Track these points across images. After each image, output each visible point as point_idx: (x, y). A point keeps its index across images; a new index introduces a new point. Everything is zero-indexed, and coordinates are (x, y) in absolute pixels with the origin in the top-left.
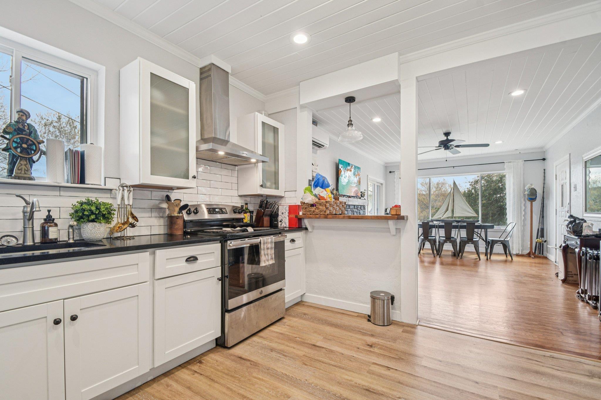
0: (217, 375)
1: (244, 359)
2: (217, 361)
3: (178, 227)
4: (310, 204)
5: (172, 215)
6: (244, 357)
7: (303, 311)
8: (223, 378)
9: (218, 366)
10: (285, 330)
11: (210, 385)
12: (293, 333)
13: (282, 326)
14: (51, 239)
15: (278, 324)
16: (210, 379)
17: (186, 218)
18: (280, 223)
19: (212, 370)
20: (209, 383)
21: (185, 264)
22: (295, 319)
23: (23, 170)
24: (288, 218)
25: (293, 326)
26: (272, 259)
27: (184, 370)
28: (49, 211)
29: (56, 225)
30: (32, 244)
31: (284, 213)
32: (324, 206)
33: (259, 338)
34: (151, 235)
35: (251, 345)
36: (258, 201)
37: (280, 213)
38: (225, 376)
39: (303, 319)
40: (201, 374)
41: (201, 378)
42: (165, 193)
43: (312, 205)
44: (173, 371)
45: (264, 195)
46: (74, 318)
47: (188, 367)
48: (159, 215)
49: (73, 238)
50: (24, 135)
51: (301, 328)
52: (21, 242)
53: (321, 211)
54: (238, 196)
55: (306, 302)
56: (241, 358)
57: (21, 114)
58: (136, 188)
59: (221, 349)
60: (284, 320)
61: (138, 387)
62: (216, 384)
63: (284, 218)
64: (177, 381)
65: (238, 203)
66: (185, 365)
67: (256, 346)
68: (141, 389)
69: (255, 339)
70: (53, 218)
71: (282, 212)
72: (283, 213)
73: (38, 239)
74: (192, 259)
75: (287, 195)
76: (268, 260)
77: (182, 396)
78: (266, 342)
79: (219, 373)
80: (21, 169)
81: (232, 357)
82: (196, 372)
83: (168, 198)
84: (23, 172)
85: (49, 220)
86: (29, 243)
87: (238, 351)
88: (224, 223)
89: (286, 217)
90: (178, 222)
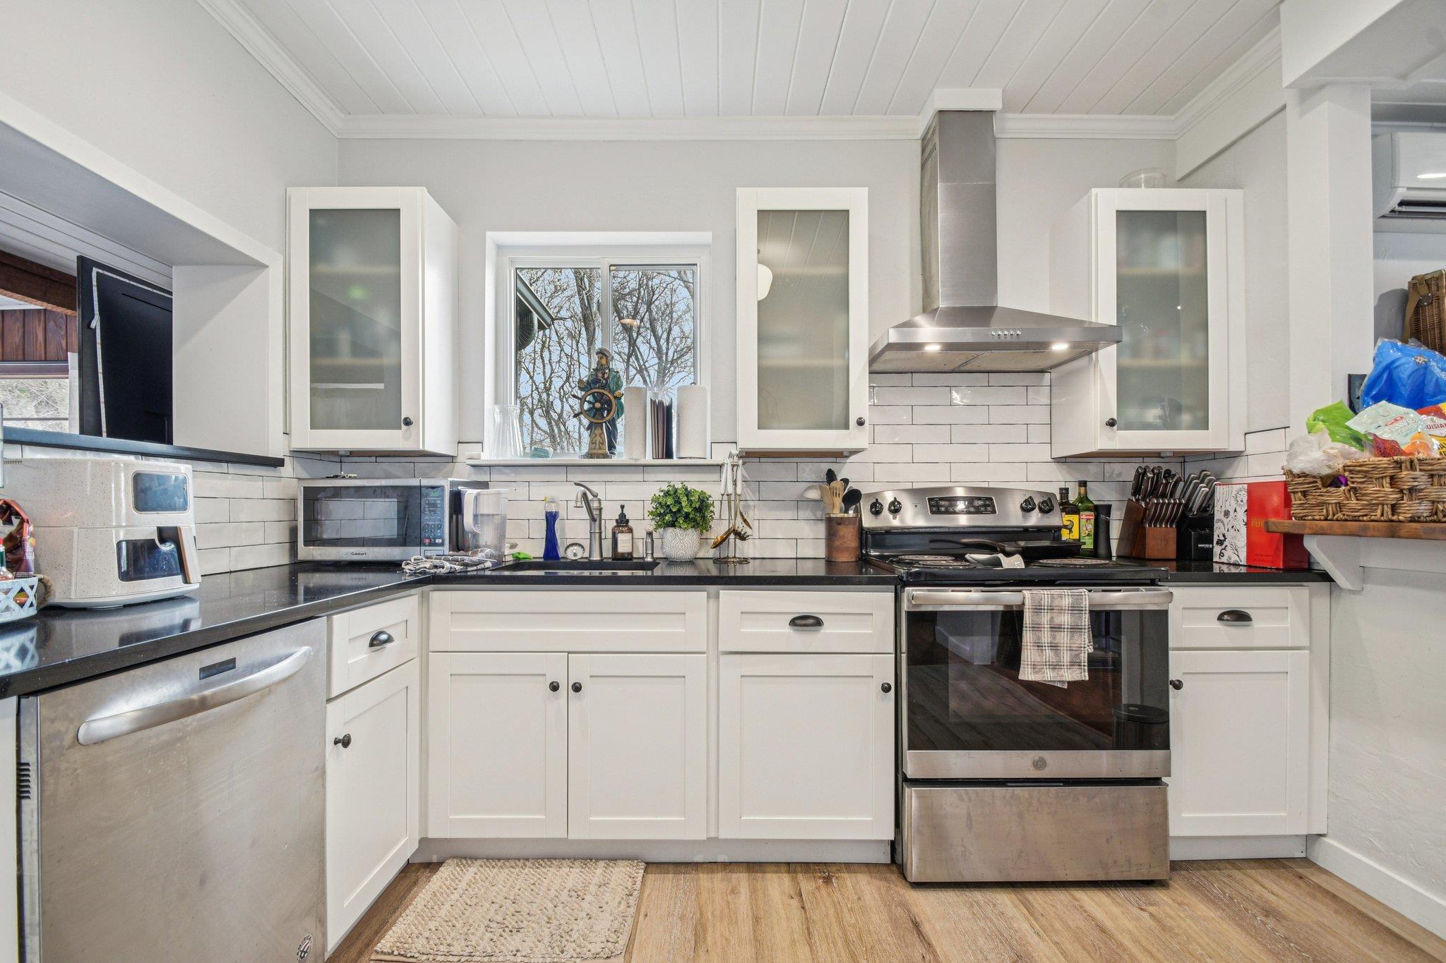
0: (828, 931)
1: (920, 933)
2: (859, 898)
3: (841, 544)
4: (1322, 478)
5: (832, 516)
6: (926, 928)
7: (1272, 898)
8: (831, 945)
9: (851, 910)
10: (1130, 925)
11: (793, 942)
12: (1146, 950)
13: (1130, 907)
14: (623, 554)
15: (1122, 894)
16: (808, 929)
17: (868, 521)
18: (1217, 549)
19: (832, 912)
20: (796, 936)
21: (788, 630)
22: (1203, 909)
23: (598, 443)
24: (1244, 530)
25: (1171, 929)
26: (1074, 663)
27: (786, 878)
28: (622, 507)
29: (630, 530)
30: (599, 558)
31: (1232, 511)
32: (1386, 482)
33: (1017, 902)
34: (797, 558)
35: (976, 908)
36: (1128, 472)
37: (1218, 515)
38: (840, 945)
39: (1240, 926)
40: (803, 908)
41: (796, 913)
42: (825, 467)
43: (1334, 481)
44: (769, 868)
45: (1166, 451)
46: (577, 688)
47: (800, 875)
48: (815, 515)
49: (652, 554)
50: (599, 388)
51: (1200, 951)
52: (587, 555)
53: (1372, 506)
54: (1052, 460)
55: (1325, 872)
56: (916, 925)
57: (600, 355)
58: (747, 460)
59: (894, 877)
60: (1158, 895)
61: (697, 863)
62: (807, 949)
63: (1232, 531)
64: (753, 891)
65: (1053, 481)
66: (799, 869)
67: (986, 918)
68: (697, 870)
69: (1004, 899)
70: (627, 518)
71: (1224, 509)
72: (1227, 514)
73: (608, 553)
74: (810, 621)
75: (1255, 444)
76: (1055, 666)
77: (731, 929)
78: (1025, 926)
79: (836, 928)
80: (595, 443)
81: (899, 912)
82: (801, 895)
83: (831, 476)
84: (597, 447)
85: (623, 522)
86: (596, 557)
87: (927, 904)
88: (965, 538)
89: (1238, 527)
90: (841, 533)
